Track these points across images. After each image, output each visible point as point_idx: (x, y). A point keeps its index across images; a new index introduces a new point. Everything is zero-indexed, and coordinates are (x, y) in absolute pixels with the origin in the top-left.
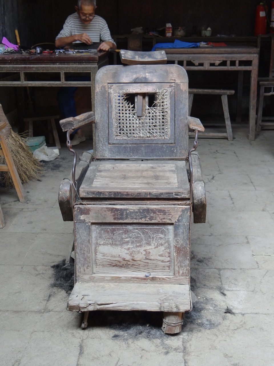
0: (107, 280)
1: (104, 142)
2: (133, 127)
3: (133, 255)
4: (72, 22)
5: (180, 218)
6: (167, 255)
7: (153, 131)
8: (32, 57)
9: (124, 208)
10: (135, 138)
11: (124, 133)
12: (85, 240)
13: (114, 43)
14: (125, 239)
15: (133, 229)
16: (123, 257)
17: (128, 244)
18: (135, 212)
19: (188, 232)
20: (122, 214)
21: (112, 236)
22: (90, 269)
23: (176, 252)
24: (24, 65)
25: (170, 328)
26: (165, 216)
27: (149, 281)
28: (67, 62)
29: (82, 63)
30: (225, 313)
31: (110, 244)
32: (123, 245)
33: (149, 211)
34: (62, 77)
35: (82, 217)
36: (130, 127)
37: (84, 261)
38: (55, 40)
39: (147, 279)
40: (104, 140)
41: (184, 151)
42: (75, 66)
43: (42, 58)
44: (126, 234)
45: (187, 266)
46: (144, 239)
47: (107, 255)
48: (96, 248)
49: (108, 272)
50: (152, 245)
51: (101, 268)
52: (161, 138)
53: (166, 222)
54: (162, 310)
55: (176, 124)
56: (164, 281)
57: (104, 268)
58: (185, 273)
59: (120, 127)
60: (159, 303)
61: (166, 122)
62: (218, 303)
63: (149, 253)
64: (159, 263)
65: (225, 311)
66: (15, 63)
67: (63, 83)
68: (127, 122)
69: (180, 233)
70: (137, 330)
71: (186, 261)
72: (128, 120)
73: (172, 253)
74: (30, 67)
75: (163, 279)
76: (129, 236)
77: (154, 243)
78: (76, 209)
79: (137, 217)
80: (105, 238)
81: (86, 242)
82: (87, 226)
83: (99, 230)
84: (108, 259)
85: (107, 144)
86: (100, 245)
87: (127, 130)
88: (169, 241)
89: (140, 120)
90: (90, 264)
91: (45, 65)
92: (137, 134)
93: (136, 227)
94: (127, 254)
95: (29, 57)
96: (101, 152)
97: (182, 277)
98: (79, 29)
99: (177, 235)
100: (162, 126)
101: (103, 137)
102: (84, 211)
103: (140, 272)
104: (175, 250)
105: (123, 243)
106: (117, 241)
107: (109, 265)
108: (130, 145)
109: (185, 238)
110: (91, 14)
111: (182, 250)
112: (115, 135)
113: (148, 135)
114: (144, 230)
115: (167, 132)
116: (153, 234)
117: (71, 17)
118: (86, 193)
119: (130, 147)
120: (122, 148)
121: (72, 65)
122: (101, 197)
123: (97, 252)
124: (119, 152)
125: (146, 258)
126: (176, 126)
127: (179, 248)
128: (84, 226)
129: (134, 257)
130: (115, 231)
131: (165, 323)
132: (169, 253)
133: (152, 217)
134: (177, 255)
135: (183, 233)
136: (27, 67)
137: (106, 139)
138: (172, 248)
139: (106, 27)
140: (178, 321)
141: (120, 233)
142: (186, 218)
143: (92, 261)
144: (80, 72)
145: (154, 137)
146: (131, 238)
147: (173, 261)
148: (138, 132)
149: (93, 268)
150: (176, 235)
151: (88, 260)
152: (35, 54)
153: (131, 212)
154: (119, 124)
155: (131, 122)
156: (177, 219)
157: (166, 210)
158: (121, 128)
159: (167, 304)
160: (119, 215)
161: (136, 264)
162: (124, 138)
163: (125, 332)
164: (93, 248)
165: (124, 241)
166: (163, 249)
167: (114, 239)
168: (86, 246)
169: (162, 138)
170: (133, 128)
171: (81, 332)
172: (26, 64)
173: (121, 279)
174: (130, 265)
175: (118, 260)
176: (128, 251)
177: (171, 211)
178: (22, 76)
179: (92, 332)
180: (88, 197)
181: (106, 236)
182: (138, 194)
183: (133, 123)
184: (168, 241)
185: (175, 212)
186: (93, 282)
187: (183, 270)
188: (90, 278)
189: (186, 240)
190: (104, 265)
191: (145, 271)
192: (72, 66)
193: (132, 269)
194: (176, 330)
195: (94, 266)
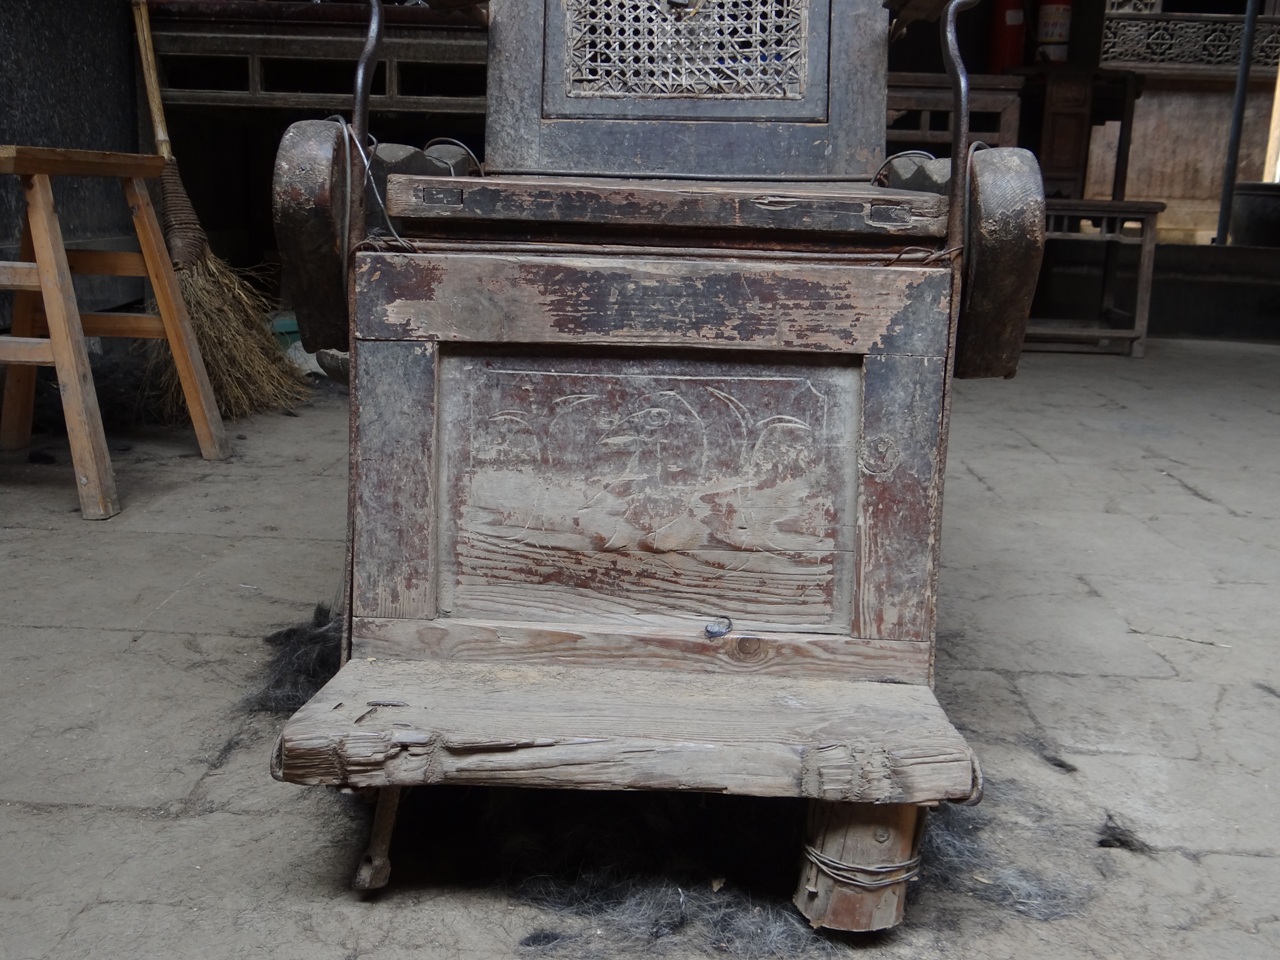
0: (509, 650)
1: (522, 108)
2: (651, 46)
3: (645, 520)
5: (897, 328)
6: (821, 523)
7: (736, 65)
9: (612, 268)
10: (658, 95)
11: (608, 73)
12: (402, 435)
14: (608, 437)
15: (653, 384)
16: (594, 529)
17: (625, 465)
18: (666, 291)
19: (937, 402)
20: (599, 301)
21: (543, 420)
22: (421, 589)
23: (871, 509)
24: (262, 34)
25: (845, 898)
26: (821, 317)
27: (725, 658)
28: (408, 29)
29: (459, 34)
30: (1103, 844)
31: (534, 461)
32: (599, 470)
33: (739, 285)
34: (390, 79)
35: (394, 313)
36: (637, 46)
37: (393, 543)
39: (716, 649)
40: (522, 100)
41: (865, 152)
42: (434, 41)
44: (614, 408)
45: (923, 586)
46: (705, 441)
47: (512, 521)
48: (458, 479)
49: (513, 608)
50: (747, 473)
51: (478, 588)
52: (768, 95)
53: (826, 347)
54: (812, 790)
55: (835, 38)
56: (799, 659)
57: (497, 589)
58: (913, 621)
59: (593, 45)
60: (795, 751)
61: (793, 28)
62: (1049, 800)
63: (731, 511)
64: (777, 568)
65: (1100, 837)
66: (232, 26)
67: (391, 97)
68: (626, 28)
69: (895, 408)
70: (659, 906)
71: (919, 557)
72: (628, 18)
73: (847, 518)
74: (284, 40)
75: (797, 650)
76: (629, 422)
77: (755, 462)
78: (365, 268)
79: (675, 315)
80: (510, 431)
81: (409, 443)
82: (416, 361)
83: (479, 388)
84: (517, 541)
85: (535, 115)
86: (481, 463)
87: (622, 61)
88: (833, 455)
89: (678, 19)
90: (423, 562)
91: (335, 35)
92: (665, 74)
93: (668, 372)
94: (614, 514)
96: (509, 147)
97: (895, 644)
99: (879, 420)
100: (774, 46)
101: (520, 85)
102: (406, 278)
103: (677, 613)
104: (862, 498)
105: (598, 459)
106: (570, 449)
107: (521, 571)
108: (636, 122)
109: (920, 437)
111: (903, 501)
112: (572, 78)
113: (714, 80)
114: (710, 389)
115: (796, 72)
116: (753, 413)
118: (421, 194)
119: (633, 133)
120: (598, 133)
121: (426, 37)
122: (494, 216)
123: (463, 502)
124: (586, 151)
125: (712, 537)
126: (834, 46)
127: (885, 489)
128: (400, 361)
129: (649, 530)
130: (561, 393)
131: (820, 870)
132: (833, 517)
133: (753, 317)
134: (875, 526)
135: (910, 407)
136: (272, 40)
137: (531, 96)
138: (849, 492)
140: (893, 862)
141: (584, 407)
142: (929, 330)
143: (436, 547)
144: (451, 62)
145: (739, 92)
146: (638, 430)
147: (848, 556)
148: (670, 71)
149: (437, 586)
150: (872, 417)
151: (416, 540)
153: (646, 288)
154: (588, 34)
155: (640, 26)
156: (884, 332)
157: (829, 283)
158: (597, 50)
159: (838, 755)
160: (586, 303)
161: (661, 572)
162: (612, 93)
163: (594, 921)
164: (444, 479)
165: (604, 450)
166: (804, 493)
167: (553, 436)
168: (406, 467)
169: (775, 95)
170: (651, 52)
171: (353, 912)
172: (270, 33)
173: (579, 644)
174: (628, 573)
175: (570, 546)
176: (620, 501)
177: (851, 290)
178: (255, 73)
179: (414, 915)
180: (432, 214)
181: (512, 421)
182: (683, 203)
183: (651, 32)
184: (829, 453)
185: (872, 297)
186: (435, 656)
187: (903, 603)
188: (420, 634)
189: (922, 448)
190: (496, 573)
191: (703, 610)
192: (427, 41)
193: (640, 596)
194: (877, 914)
195: (447, 577)
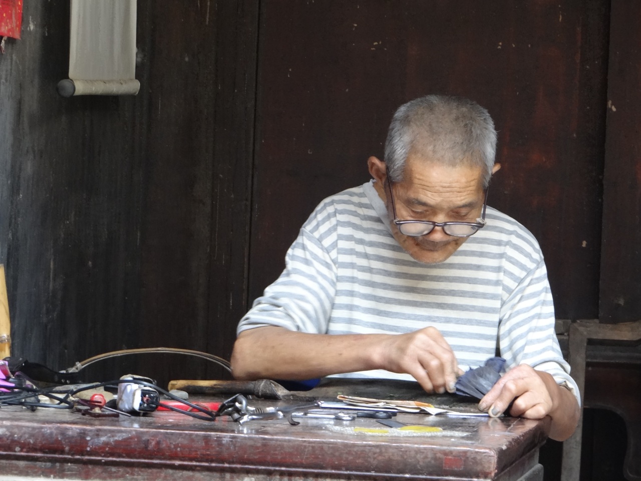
4: (341, 237)
8: (98, 434)
13: (573, 385)
38: (232, 337)
43: (158, 443)
95: (83, 434)
98: (378, 279)
110: (464, 211)
117: (340, 207)
139: (539, 280)
152: (117, 416)
